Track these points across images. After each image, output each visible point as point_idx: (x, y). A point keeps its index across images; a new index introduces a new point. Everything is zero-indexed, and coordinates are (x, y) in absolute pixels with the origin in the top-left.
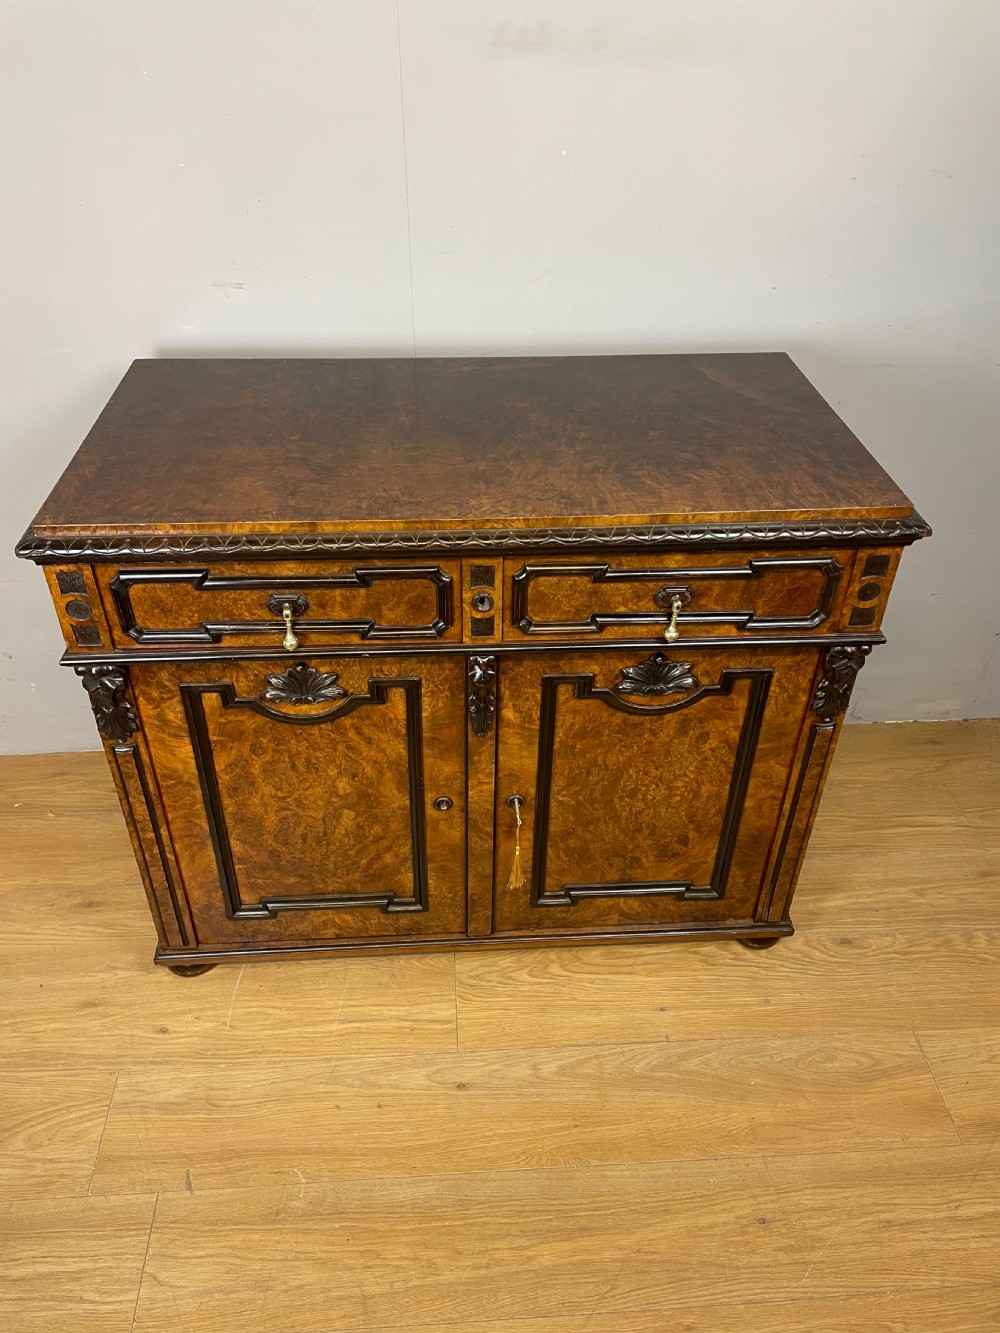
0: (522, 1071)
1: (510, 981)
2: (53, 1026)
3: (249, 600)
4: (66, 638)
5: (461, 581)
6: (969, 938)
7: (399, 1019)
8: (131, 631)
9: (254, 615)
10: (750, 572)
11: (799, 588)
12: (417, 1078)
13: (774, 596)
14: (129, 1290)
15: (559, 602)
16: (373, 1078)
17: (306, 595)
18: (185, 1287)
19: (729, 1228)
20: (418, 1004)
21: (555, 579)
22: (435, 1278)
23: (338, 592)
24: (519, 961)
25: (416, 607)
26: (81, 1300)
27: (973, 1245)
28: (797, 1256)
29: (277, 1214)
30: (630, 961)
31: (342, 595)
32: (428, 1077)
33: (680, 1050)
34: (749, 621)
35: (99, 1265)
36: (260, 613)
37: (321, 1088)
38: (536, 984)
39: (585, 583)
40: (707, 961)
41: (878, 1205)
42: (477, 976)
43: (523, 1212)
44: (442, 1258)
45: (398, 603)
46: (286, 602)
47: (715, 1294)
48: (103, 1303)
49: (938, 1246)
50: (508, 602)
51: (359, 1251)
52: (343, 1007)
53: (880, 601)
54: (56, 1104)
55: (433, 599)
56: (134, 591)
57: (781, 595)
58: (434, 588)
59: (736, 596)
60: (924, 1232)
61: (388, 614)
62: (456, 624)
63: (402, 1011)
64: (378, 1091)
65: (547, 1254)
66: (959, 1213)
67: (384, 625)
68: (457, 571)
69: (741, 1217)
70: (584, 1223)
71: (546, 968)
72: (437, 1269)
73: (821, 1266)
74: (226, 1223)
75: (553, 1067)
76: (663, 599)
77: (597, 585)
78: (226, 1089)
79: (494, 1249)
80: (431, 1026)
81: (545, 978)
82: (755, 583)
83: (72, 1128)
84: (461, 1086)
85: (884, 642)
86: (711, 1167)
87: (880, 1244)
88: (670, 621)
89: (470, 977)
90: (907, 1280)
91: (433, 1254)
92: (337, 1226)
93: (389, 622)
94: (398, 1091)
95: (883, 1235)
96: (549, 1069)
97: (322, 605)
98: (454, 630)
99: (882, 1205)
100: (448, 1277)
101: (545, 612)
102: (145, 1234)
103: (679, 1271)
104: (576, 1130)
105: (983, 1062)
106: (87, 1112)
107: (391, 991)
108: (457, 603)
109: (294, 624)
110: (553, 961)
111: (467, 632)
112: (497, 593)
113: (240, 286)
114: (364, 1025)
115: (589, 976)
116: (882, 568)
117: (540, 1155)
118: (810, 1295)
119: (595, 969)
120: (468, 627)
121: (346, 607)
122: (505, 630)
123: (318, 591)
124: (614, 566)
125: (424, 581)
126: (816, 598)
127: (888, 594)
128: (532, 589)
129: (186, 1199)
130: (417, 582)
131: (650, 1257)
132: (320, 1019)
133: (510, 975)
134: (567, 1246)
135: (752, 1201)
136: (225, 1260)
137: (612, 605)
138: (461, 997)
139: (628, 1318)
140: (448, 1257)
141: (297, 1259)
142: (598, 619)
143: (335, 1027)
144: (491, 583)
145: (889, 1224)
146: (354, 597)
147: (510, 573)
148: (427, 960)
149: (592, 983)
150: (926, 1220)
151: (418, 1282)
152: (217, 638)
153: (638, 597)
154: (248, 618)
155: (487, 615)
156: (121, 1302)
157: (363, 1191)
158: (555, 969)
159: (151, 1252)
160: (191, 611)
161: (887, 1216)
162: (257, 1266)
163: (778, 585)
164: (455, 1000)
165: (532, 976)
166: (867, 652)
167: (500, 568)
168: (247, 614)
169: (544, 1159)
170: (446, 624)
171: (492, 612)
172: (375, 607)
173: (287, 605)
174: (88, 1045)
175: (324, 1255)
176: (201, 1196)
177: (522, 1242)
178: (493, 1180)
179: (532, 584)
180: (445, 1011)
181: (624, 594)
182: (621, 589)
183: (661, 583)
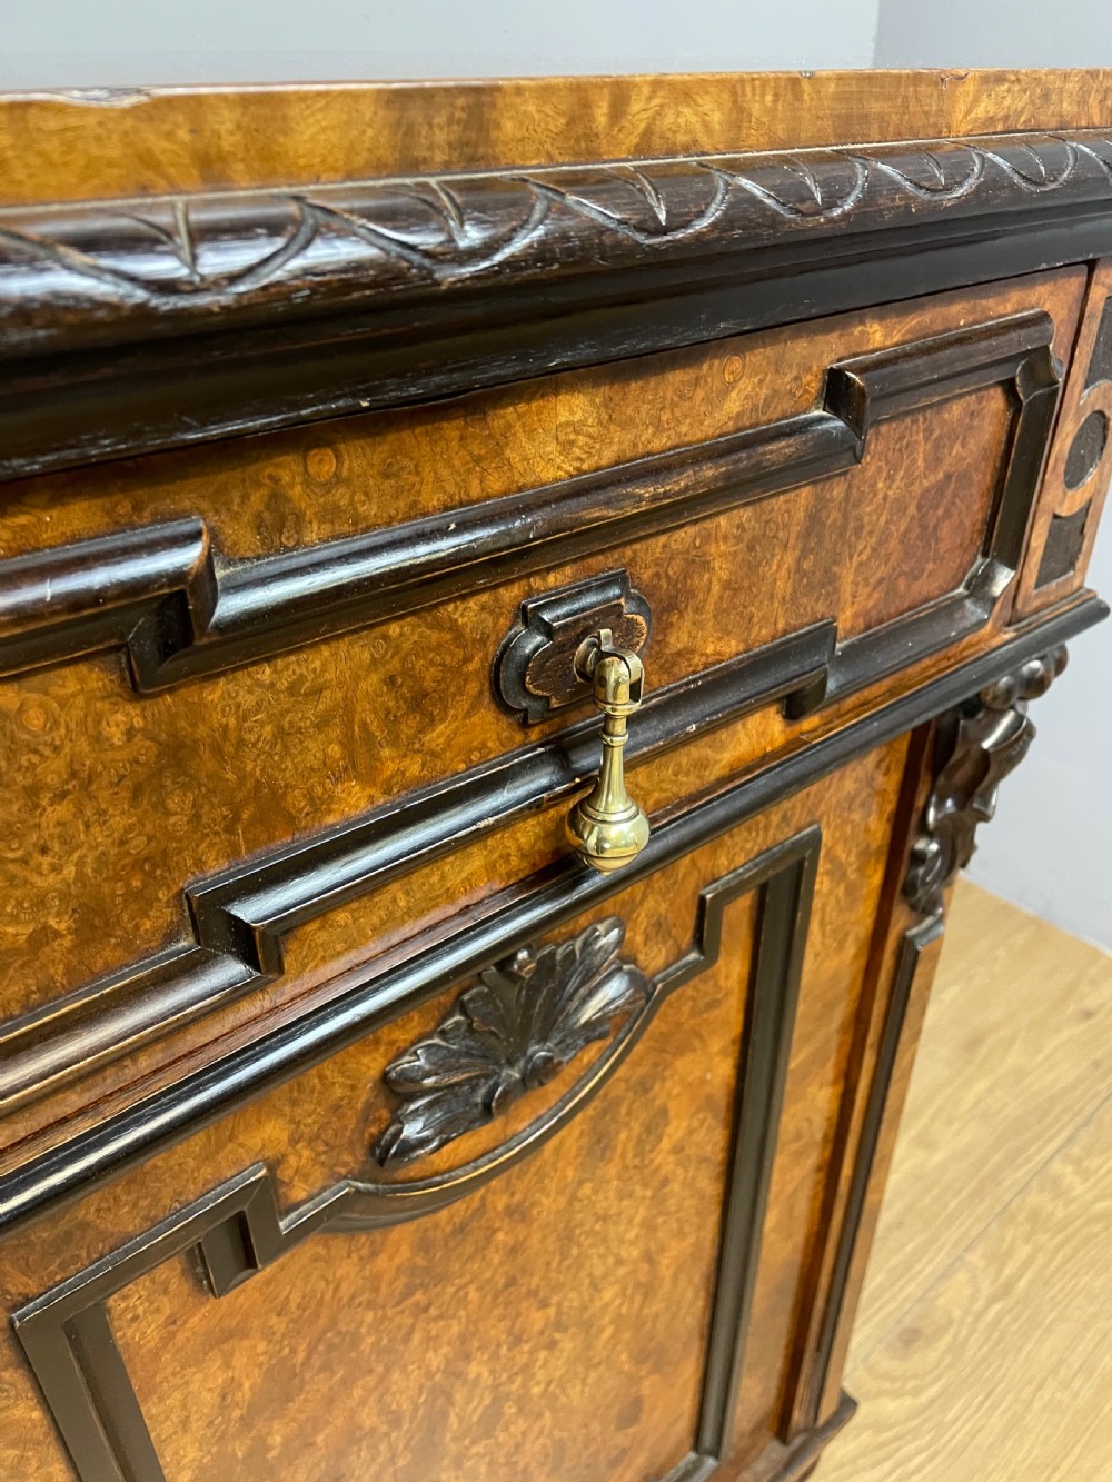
11: (949, 477)
53: (1100, 474)
85: (1095, 615)
126: (981, 509)
142: (238, 915)
181: (347, 707)
182: (317, 691)
183: (511, 594)
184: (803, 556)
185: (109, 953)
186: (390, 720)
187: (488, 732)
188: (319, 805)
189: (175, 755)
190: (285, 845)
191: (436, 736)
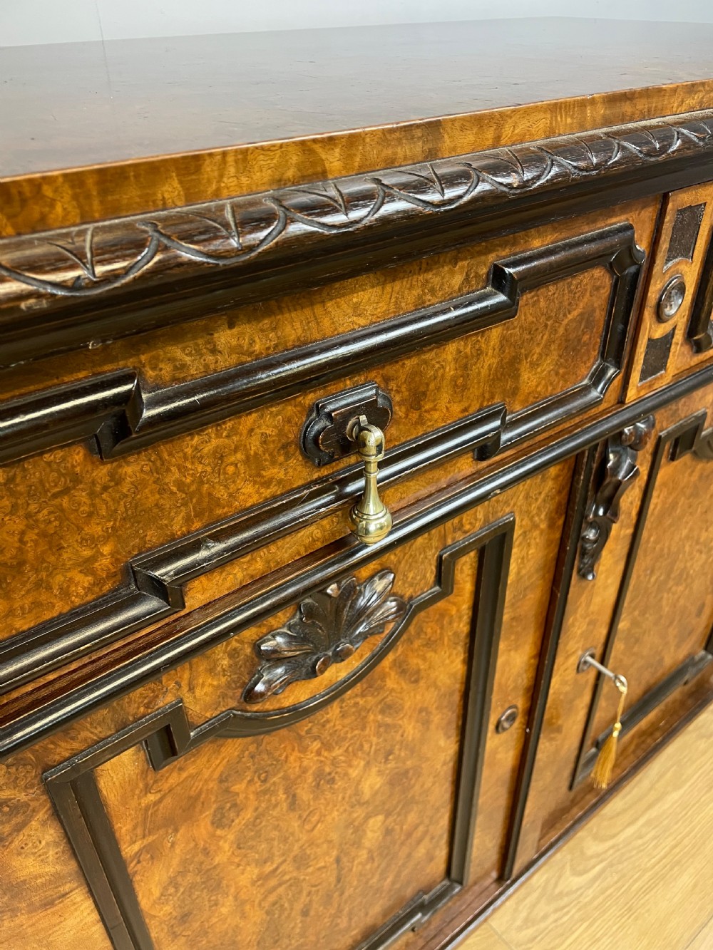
1: (566, 900)
3: (254, 445)
9: (267, 485)
17: (387, 380)
25: (573, 346)
30: (646, 784)
36: (281, 474)
38: (592, 881)
42: (526, 920)
45: (548, 346)
55: (600, 317)
58: (608, 287)
61: (529, 380)
67: (525, 409)
71: (582, 853)
81: (594, 867)
89: (520, 929)
93: (529, 401)
97: (418, 399)
110: (583, 839)
111: (635, 376)
112: (693, 268)
115: (630, 830)
119: (626, 818)
120: (640, 361)
121: (461, 387)
123: (414, 362)
133: (557, 891)
144: (689, 249)
149: (640, 837)
154: (254, 503)
155: (670, 327)
158: (592, 847)
160: (89, 539)
168: (249, 492)
171: (677, 317)
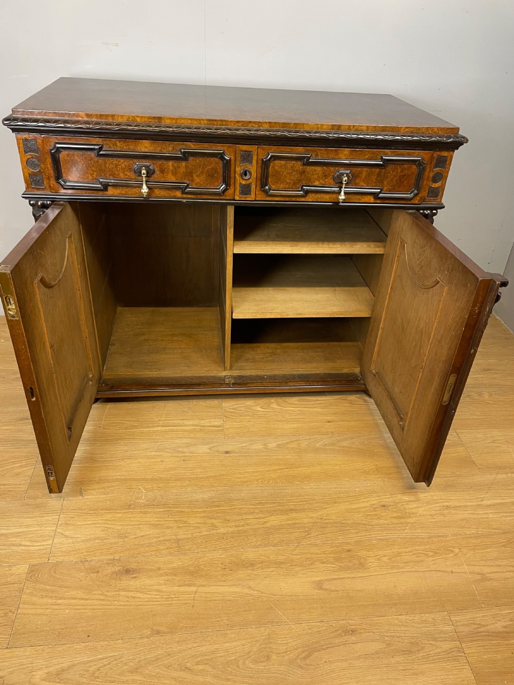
0: (259, 446)
1: (251, 411)
2: (5, 428)
3: (123, 165)
4: (26, 181)
5: (235, 161)
6: (480, 394)
7: (193, 425)
8: (60, 180)
9: (126, 175)
10: (381, 163)
11: (405, 175)
12: (204, 449)
13: (392, 179)
14: (47, 540)
15: (286, 177)
16: (180, 449)
17: (154, 164)
18: (80, 538)
19: (367, 509)
20: (204, 419)
21: (283, 162)
22: (215, 531)
23: (170, 163)
24: (255, 402)
25: (211, 176)
26: (20, 545)
27: (491, 516)
28: (402, 520)
29: (130, 505)
30: (313, 403)
31: (173, 165)
32: (210, 449)
33: (339, 438)
34: (380, 193)
35: (30, 529)
36: (129, 174)
37: (153, 453)
38: (264, 412)
39: (298, 165)
40: (351, 402)
41: (441, 499)
42: (234, 408)
43: (261, 503)
44: (219, 522)
45: (202, 173)
46: (144, 166)
47: (361, 536)
48: (33, 546)
49: (474, 517)
50: (259, 175)
51: (175, 520)
52: (163, 420)
53: (442, 183)
54: (7, 460)
55: (220, 171)
56: (63, 155)
57: (396, 179)
58: (221, 164)
59: (374, 178)
60: (466, 511)
61: (197, 180)
62: (231, 187)
63: (196, 422)
64: (184, 455)
65: (274, 520)
66: (482, 503)
67: (194, 186)
68: (233, 154)
69: (373, 505)
70: (293, 507)
71: (269, 405)
72: (216, 527)
73: (415, 524)
74: (102, 510)
75: (274, 445)
76: (338, 176)
77: (305, 167)
78: (102, 454)
79: (246, 519)
80: (211, 428)
81: (269, 409)
82: (384, 171)
83: (16, 470)
84: (227, 452)
85: (443, 207)
86: (357, 484)
87: (444, 515)
88: (341, 191)
89: (231, 409)
90: (459, 531)
91: (214, 521)
92: (162, 510)
93: (197, 184)
94: (195, 455)
95: (445, 512)
96: (272, 445)
97: (162, 171)
98: (230, 191)
99: (444, 499)
100: (222, 530)
101: (278, 183)
102: (57, 515)
103: (342, 527)
104: (287, 470)
105: (490, 443)
106: (24, 464)
107: (189, 414)
108: (232, 175)
109: (146, 182)
110: (273, 403)
111: (237, 192)
112: (253, 168)
113: (117, 45)
114: (175, 428)
115: (291, 409)
116: (444, 163)
117: (269, 480)
118: (410, 536)
119: (295, 406)
120: (238, 188)
121: (175, 173)
122: (257, 193)
123: (160, 162)
124: (314, 155)
125: (216, 159)
126: (413, 182)
127: (446, 179)
128: (272, 168)
129: (80, 500)
130: (212, 159)
131: (327, 521)
132: (151, 425)
133: (251, 408)
134: (285, 517)
135: (377, 498)
136: (102, 525)
137: (312, 180)
138: (226, 417)
139: (317, 547)
140: (222, 522)
141: (141, 524)
142: (304, 187)
143: (160, 428)
144: (251, 163)
145: (448, 507)
146: (179, 167)
147: (261, 157)
148: (208, 402)
149: (293, 411)
150: (466, 506)
151: (207, 533)
152: (106, 187)
153: (325, 176)
154: (123, 177)
155: (248, 182)
156: (43, 545)
157: (177, 495)
158: (274, 406)
159: (60, 523)
160: (92, 170)
161: (447, 504)
162: (120, 528)
163: (395, 173)
164: (223, 418)
165: (263, 408)
166: (435, 214)
167: (256, 153)
168: (122, 174)
169: (271, 482)
170: (227, 185)
171: (251, 181)
172: (189, 174)
173: (144, 168)
174: (24, 436)
175: (156, 522)
176: (88, 498)
177: (261, 515)
178: (245, 490)
179: (272, 164)
180: (217, 422)
181: (318, 174)
182: (316, 171)
183: (337, 168)
184: (378, 177)
185: (294, 187)
186: (322, 177)
187: (332, 182)
188: (314, 182)
189: (304, 172)
190: (310, 184)
191: (326, 180)
